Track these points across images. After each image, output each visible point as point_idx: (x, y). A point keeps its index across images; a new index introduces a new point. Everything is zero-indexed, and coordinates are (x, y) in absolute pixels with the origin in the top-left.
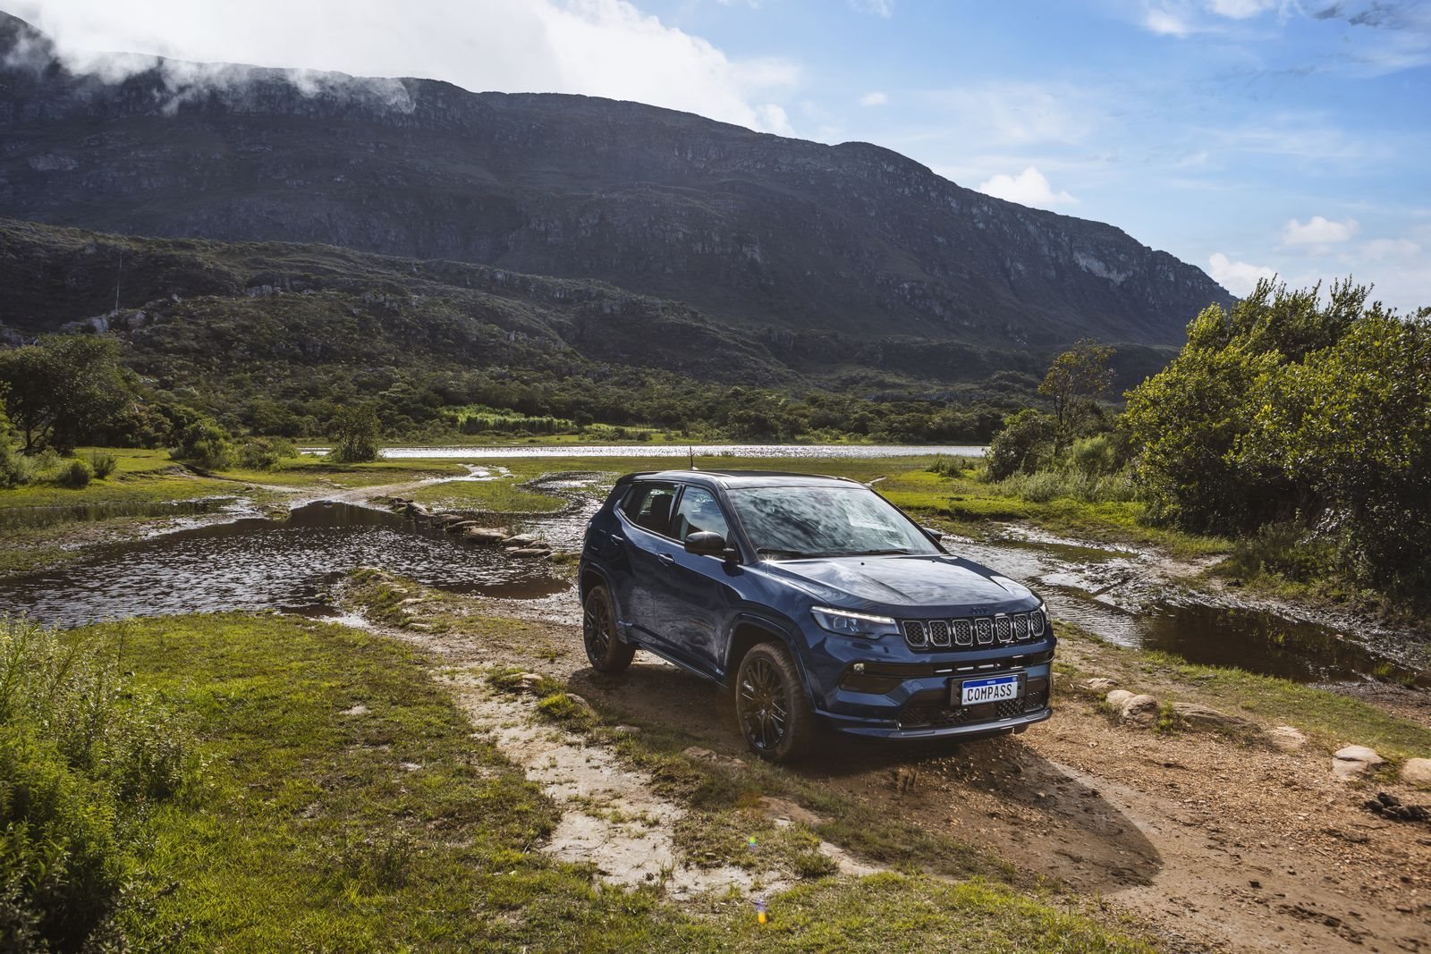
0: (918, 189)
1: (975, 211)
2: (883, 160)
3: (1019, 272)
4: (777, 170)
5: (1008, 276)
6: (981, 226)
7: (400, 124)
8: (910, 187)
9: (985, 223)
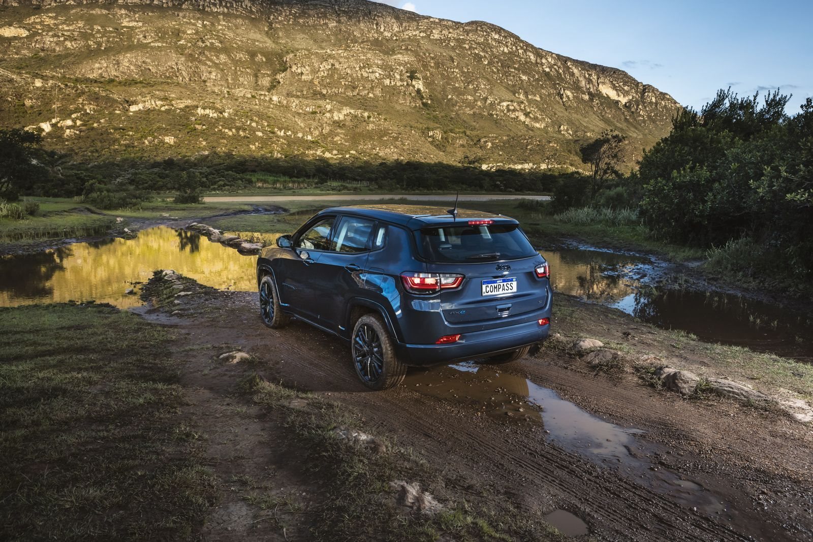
0: (512, 48)
1: (544, 61)
2: (492, 32)
3: (568, 97)
4: (432, 37)
5: (562, 98)
6: (547, 70)
7: (216, 10)
8: (507, 47)
9: (549, 67)
